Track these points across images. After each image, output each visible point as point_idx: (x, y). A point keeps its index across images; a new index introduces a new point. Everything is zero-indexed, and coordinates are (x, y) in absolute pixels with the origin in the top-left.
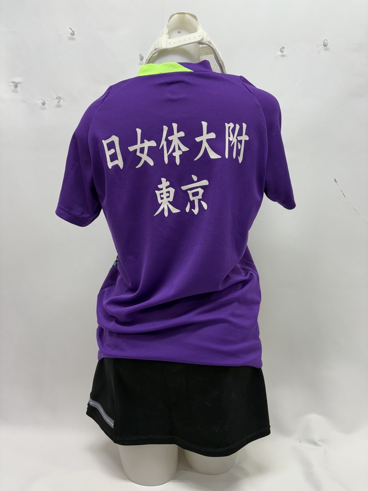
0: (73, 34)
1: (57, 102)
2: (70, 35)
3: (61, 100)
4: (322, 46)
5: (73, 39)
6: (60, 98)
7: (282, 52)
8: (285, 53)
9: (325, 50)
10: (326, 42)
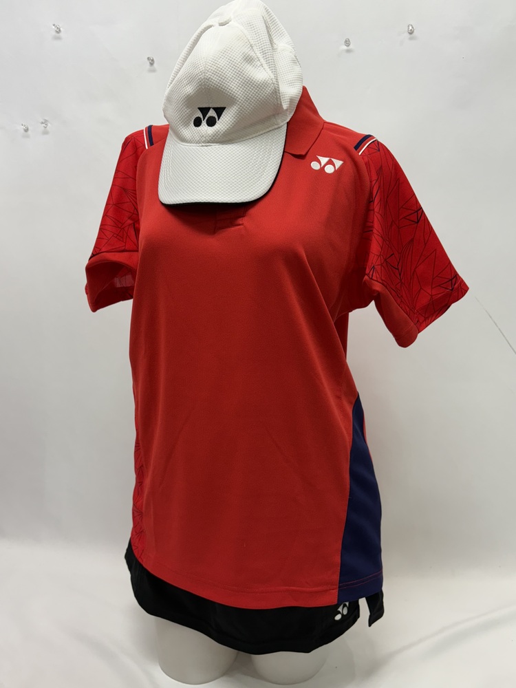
0: (59, 31)
1: (43, 128)
2: (54, 33)
3: (49, 125)
4: (407, 35)
5: (59, 38)
6: (46, 121)
7: (348, 45)
8: (351, 47)
9: (411, 39)
10: (411, 28)
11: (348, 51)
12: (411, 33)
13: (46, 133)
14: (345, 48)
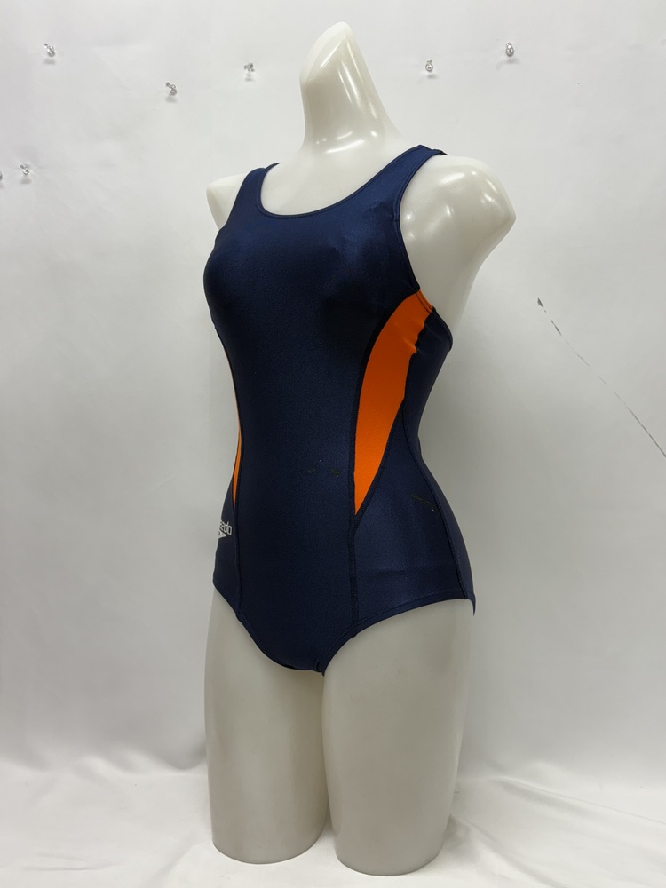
0: (52, 54)
1: (22, 175)
2: (46, 56)
3: (31, 171)
4: (506, 58)
5: (52, 62)
6: (28, 167)
7: (430, 70)
8: (434, 72)
9: (510, 62)
10: (509, 47)
11: (431, 77)
12: (510, 55)
13: (26, 181)
14: (427, 73)
